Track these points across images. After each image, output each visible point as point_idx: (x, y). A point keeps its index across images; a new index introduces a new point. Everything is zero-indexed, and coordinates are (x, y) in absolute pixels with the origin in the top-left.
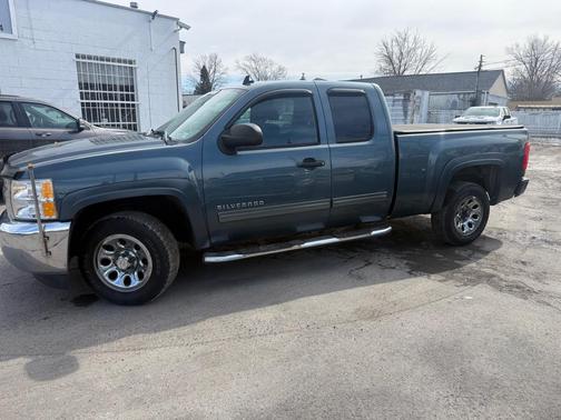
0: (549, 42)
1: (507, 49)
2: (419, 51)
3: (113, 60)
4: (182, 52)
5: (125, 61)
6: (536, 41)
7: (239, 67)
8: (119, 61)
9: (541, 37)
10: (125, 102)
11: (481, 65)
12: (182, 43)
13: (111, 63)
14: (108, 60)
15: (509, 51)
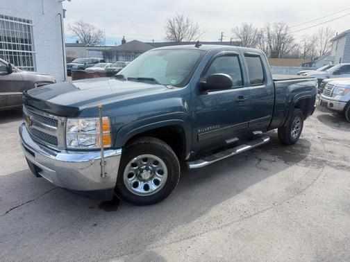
0: (252, 28)
1: (232, 29)
2: (190, 27)
3: (15, 19)
4: (64, 17)
5: (24, 21)
6: (247, 26)
7: (70, 29)
8: (20, 20)
9: (249, 25)
10: (25, 51)
11: (222, 39)
12: (64, 11)
13: (13, 21)
14: (11, 19)
15: (233, 31)
